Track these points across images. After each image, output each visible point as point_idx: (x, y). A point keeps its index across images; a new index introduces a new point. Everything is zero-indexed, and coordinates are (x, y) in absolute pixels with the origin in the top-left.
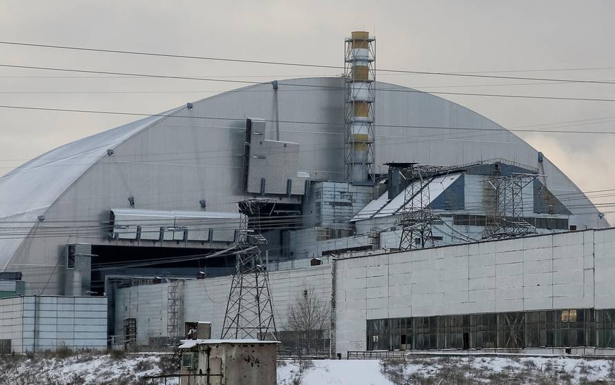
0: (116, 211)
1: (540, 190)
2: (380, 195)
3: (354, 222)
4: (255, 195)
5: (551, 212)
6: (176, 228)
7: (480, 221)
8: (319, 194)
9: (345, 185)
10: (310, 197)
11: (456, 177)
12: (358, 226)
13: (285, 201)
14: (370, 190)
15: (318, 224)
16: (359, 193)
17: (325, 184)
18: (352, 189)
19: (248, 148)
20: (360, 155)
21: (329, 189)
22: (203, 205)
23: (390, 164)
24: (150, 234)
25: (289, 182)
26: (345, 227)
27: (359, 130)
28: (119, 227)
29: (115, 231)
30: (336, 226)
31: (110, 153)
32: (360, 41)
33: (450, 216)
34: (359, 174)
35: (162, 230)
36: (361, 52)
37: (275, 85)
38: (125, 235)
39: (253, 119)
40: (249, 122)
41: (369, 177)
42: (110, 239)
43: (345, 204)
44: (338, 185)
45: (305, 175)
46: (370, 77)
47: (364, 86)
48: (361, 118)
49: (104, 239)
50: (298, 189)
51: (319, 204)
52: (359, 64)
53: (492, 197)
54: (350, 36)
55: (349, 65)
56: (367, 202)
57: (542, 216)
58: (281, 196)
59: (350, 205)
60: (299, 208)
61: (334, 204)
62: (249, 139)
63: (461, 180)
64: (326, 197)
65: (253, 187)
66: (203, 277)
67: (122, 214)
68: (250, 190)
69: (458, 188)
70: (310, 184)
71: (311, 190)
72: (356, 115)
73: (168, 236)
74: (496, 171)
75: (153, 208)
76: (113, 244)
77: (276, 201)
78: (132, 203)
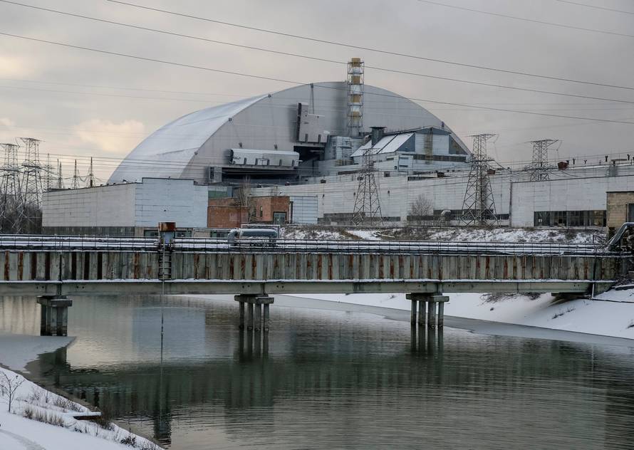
0: (234, 150)
1: (452, 141)
2: (366, 143)
3: (352, 157)
4: (302, 142)
5: (457, 153)
6: (263, 159)
7: (423, 157)
8: (334, 142)
9: (348, 138)
10: (330, 143)
11: (412, 134)
12: (355, 159)
13: (316, 146)
14: (361, 140)
15: (335, 158)
16: (355, 142)
17: (338, 137)
18: (352, 140)
19: (299, 118)
20: (355, 123)
21: (340, 140)
22: (276, 147)
23: (373, 128)
24: (251, 162)
25: (320, 136)
26: (348, 159)
27: (355, 109)
28: (236, 158)
29: (234, 160)
30: (345, 159)
31: (230, 120)
32: (356, 63)
33: (412, 155)
34: (355, 132)
35: (257, 160)
36: (357, 69)
37: (312, 86)
38: (239, 162)
39: (303, 103)
40: (300, 104)
41: (360, 133)
42: (230, 164)
43: (348, 148)
44: (345, 138)
45: (327, 132)
46: (361, 82)
47: (358, 86)
48: (356, 103)
49: (227, 164)
50: (324, 140)
51: (335, 148)
52: (355, 75)
53: (429, 145)
54: (351, 61)
55: (350, 76)
56: (359, 147)
57: (453, 155)
58: (314, 143)
59: (350, 148)
60: (323, 149)
61: (343, 148)
62: (300, 113)
63: (414, 136)
64: (339, 144)
65: (302, 138)
66: (288, 185)
67: (237, 151)
68: (300, 140)
69: (412, 141)
70: (330, 137)
71: (330, 140)
72: (354, 101)
73: (260, 163)
74: (431, 132)
75: (251, 149)
76: (233, 167)
77: (312, 145)
78: (241, 145)
